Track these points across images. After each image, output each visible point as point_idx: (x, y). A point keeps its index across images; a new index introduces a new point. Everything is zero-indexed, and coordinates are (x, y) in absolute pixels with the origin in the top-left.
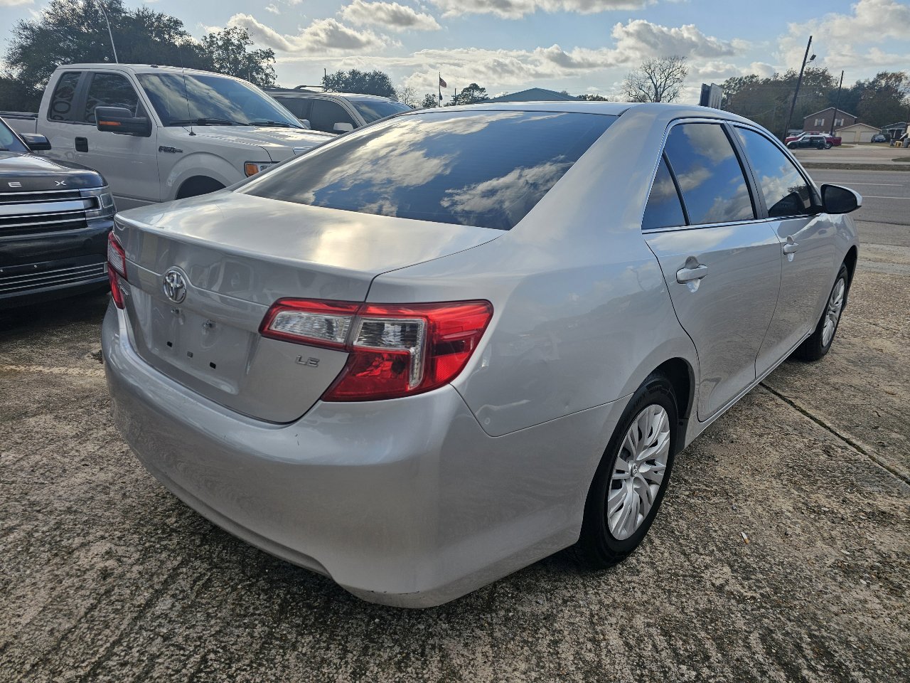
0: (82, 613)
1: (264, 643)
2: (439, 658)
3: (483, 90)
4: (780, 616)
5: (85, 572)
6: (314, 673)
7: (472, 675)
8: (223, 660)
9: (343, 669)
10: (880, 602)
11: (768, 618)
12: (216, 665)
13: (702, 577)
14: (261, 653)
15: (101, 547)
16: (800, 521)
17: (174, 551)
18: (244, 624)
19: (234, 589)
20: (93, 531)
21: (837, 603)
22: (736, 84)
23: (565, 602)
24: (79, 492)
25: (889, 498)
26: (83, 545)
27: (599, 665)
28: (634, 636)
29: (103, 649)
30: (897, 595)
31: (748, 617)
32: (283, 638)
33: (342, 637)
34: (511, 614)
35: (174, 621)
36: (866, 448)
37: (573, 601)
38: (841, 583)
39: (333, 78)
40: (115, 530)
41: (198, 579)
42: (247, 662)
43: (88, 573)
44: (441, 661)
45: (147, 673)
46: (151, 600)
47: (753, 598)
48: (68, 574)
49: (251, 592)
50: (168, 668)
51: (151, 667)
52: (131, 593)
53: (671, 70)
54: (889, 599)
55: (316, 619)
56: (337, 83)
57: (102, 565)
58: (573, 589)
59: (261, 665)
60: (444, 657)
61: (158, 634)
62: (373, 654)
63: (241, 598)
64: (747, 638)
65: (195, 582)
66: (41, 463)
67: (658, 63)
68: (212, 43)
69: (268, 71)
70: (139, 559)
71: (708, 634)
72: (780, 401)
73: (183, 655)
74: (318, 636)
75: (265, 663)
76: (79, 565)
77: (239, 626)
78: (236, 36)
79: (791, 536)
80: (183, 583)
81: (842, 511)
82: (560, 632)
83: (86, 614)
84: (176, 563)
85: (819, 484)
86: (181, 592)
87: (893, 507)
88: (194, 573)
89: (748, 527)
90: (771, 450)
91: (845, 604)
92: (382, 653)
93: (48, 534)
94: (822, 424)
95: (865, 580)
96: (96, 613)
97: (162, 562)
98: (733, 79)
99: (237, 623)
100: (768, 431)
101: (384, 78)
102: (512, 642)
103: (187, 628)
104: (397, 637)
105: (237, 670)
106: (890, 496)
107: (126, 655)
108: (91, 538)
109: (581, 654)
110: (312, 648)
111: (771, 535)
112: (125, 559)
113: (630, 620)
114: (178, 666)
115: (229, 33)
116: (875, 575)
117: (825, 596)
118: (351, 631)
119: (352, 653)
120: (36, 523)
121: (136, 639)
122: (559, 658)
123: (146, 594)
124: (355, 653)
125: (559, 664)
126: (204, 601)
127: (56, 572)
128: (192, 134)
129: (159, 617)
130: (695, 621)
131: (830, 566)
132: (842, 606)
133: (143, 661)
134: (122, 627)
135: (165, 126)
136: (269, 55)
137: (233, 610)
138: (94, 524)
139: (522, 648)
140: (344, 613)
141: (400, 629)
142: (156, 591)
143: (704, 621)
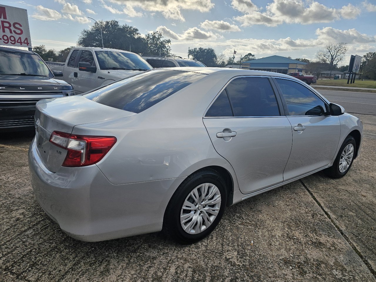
0: (4, 230)
1: (53, 249)
2: (106, 265)
3: (253, 56)
4: (245, 274)
5: (12, 218)
6: (62, 262)
7: (114, 272)
8: (36, 252)
9: (72, 262)
10: (292, 276)
11: (240, 273)
12: (33, 253)
13: (224, 254)
14: (49, 252)
15: (21, 211)
16: (280, 240)
17: (42, 215)
18: (50, 242)
19: (54, 231)
20: (22, 205)
21: (273, 273)
22: (372, 55)
23: (164, 254)
24: (25, 193)
25: (328, 238)
26: (17, 209)
27: (161, 277)
28: (181, 270)
29: (3, 242)
30: (301, 275)
31: (231, 271)
32: (59, 249)
33: (78, 252)
34: (141, 255)
35: (29, 238)
36: (333, 216)
37: (167, 254)
38: (280, 266)
39: (192, 51)
40: (29, 206)
41: (45, 226)
42: (43, 254)
43: (13, 218)
44: (106, 266)
45: (12, 252)
46: (26, 230)
47: (239, 265)
48: (7, 218)
49: (58, 233)
50: (19, 251)
51: (14, 250)
52: (22, 227)
53: (339, 49)
54: (297, 276)
55: (74, 244)
56: (194, 52)
57: (18, 217)
58: (170, 250)
59: (47, 256)
60: (109, 264)
61: (22, 241)
62: (85, 259)
63: (54, 234)
64: (225, 279)
65: (43, 226)
66: (19, 182)
67: (333, 45)
68: (148, 37)
69: (167, 48)
70: (30, 217)
71: (211, 274)
72: (307, 193)
73: (26, 248)
74: (70, 250)
75: (49, 255)
76: (12, 216)
77: (48, 243)
78: (157, 34)
79: (272, 246)
80: (39, 226)
81: (302, 239)
82: (154, 264)
83: (5, 231)
84: (41, 219)
85: (300, 227)
86: (37, 229)
87: (326, 242)
88: (44, 223)
89: (256, 239)
90: (288, 211)
91: (276, 274)
92: (88, 259)
93: (8, 204)
94: (319, 205)
95: (292, 267)
96: (8, 231)
97: (37, 219)
98: (370, 53)
99: (48, 242)
100: (292, 204)
101: (212, 51)
102: (135, 264)
103: (32, 240)
104: (96, 255)
105: (39, 256)
106: (329, 237)
107: (9, 245)
108: (20, 208)
109: (157, 273)
110: (66, 254)
111: (264, 244)
112: (26, 216)
113: (184, 264)
114: (22, 251)
115: (155, 33)
116: (297, 266)
117: (270, 270)
118: (82, 250)
119: (78, 257)
120: (7, 200)
121: (15, 241)
122: (148, 272)
123: (26, 228)
124: (79, 258)
125: (147, 274)
126: (42, 233)
127: (4, 217)
128: (109, 73)
129: (26, 235)
130: (209, 269)
131: (280, 259)
132: (275, 275)
133: (13, 248)
134: (13, 237)
135: (101, 69)
136: (169, 41)
137: (49, 237)
138: (24, 203)
139: (137, 267)
140: (84, 245)
141: (99, 253)
142: (30, 227)
143: (212, 270)
